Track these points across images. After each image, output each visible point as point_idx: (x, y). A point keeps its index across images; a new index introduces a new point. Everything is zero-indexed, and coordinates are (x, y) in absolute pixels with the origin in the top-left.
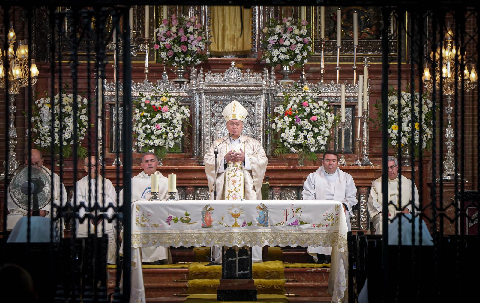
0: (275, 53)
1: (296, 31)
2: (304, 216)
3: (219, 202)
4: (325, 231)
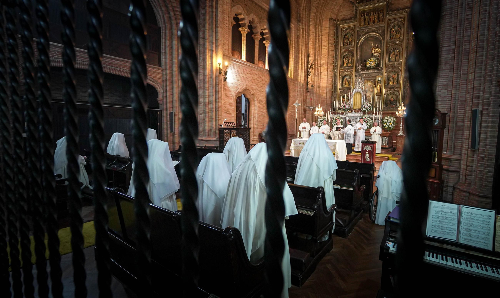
0: (364, 108)
1: (368, 104)
3: (298, 139)
4: (333, 148)
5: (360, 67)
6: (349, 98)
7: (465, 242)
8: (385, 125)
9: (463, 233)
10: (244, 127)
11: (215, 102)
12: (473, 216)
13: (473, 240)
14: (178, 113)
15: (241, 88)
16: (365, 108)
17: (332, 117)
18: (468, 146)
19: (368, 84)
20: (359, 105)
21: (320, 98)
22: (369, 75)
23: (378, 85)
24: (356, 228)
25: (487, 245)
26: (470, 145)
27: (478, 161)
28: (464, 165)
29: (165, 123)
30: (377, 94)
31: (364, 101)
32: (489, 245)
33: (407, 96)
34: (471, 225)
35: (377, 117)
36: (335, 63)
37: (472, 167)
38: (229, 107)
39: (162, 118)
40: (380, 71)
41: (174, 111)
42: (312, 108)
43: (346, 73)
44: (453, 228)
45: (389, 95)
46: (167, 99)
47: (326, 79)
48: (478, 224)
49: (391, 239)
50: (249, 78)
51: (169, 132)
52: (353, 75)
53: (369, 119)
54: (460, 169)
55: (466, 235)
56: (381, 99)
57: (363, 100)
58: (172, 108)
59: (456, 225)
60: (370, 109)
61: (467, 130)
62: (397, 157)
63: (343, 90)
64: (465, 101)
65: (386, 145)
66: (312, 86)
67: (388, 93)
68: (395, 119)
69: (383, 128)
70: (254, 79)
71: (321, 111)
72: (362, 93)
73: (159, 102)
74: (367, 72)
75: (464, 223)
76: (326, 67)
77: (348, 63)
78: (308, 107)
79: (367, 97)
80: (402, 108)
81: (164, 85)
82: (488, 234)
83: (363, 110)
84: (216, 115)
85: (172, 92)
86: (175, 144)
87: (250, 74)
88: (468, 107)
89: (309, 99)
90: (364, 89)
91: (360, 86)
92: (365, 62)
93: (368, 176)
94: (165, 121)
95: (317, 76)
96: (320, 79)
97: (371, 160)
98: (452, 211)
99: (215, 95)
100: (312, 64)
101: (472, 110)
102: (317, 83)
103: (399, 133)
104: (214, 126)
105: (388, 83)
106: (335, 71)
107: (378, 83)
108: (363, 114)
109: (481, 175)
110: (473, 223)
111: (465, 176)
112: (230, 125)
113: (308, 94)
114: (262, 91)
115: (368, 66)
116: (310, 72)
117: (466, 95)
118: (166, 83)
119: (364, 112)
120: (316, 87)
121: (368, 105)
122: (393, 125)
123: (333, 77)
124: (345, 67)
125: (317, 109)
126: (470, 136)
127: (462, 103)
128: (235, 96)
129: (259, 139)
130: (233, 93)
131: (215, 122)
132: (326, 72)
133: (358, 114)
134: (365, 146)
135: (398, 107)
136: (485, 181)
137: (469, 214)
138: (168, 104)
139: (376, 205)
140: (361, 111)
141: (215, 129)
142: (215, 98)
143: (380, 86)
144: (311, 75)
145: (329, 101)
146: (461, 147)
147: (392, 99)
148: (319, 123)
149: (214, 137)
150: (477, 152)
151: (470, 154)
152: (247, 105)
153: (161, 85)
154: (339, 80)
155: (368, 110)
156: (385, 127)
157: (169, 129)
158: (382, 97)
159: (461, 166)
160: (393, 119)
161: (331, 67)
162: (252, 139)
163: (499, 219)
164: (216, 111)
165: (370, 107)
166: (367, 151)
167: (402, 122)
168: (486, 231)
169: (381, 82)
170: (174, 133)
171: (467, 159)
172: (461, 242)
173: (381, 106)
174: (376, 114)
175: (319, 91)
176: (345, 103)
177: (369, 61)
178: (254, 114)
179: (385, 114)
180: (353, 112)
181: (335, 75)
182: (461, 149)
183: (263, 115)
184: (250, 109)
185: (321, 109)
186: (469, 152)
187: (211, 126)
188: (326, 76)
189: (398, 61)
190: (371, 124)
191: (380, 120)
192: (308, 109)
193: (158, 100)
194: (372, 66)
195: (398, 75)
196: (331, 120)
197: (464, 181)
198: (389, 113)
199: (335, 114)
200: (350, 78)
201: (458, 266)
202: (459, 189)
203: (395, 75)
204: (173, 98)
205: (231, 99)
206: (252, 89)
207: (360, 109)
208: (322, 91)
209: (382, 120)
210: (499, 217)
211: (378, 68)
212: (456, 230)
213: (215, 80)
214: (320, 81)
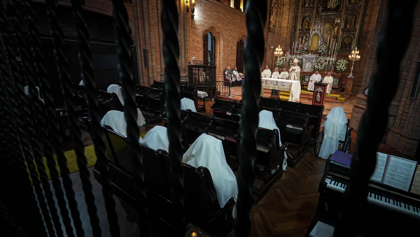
2: (285, 84)
4: (289, 88)
5: (321, 8)
6: (308, 39)
7: (388, 183)
8: (338, 67)
9: (388, 177)
10: (211, 64)
11: (184, 40)
12: (398, 165)
13: (394, 183)
14: (150, 50)
15: (207, 27)
16: (321, 50)
17: (290, 57)
18: (408, 94)
19: (327, 26)
20: (316, 47)
21: (281, 38)
22: (328, 17)
23: (335, 27)
24: (302, 160)
25: (405, 187)
26: (410, 94)
27: (414, 108)
28: (401, 111)
29: (140, 59)
30: (333, 36)
31: (321, 44)
32: (406, 187)
33: (361, 40)
34: (395, 171)
35: (331, 59)
36: (297, 3)
37: (408, 113)
38: (197, 45)
39: (137, 54)
40: (340, 14)
41: (147, 47)
42: (272, 47)
43: (307, 14)
44: (380, 172)
45: (345, 38)
46: (139, 36)
47: (288, 19)
48: (401, 171)
49: (329, 177)
50: (215, 16)
51: (144, 67)
52: (313, 16)
53: (323, 61)
54: (397, 114)
55: (390, 178)
56: (337, 42)
57: (320, 42)
58: (145, 44)
59: (383, 170)
60: (325, 51)
61: (410, 80)
62: (344, 98)
63: (303, 31)
64: (413, 52)
65: (336, 86)
66: (274, 26)
67: (344, 35)
68: (347, 62)
69: (336, 70)
70: (220, 17)
71: (280, 51)
72: (320, 35)
73: (133, 38)
74: (327, 14)
75: (390, 169)
76: (288, 7)
77: (309, 3)
78: (269, 46)
79: (325, 39)
80: (355, 52)
81: (136, 22)
82: (408, 179)
83: (319, 52)
84: (185, 53)
85: (144, 29)
86: (150, 78)
87: (216, 12)
88: (415, 59)
89: (270, 38)
90: (322, 31)
91: (319, 29)
92: (326, 2)
93: (317, 117)
94: (140, 57)
95: (279, 15)
96: (282, 18)
97: (321, 100)
98: (382, 159)
99: (184, 33)
100: (275, 3)
101: (418, 61)
102: (278, 23)
103: (349, 75)
104: (184, 63)
105: (345, 26)
106: (296, 11)
107: (336, 25)
108: (319, 56)
109: (414, 121)
110: (397, 170)
111: (401, 120)
112: (198, 63)
113: (270, 34)
114: (227, 29)
115: (328, 7)
116: (273, 12)
117: (415, 46)
118: (138, 20)
119: (320, 54)
120: (277, 26)
121: (324, 48)
122: (344, 67)
123: (294, 17)
124: (307, 7)
125: (277, 49)
126: (412, 86)
127: (410, 54)
128: (202, 34)
129: (224, 75)
130: (200, 31)
131: (185, 59)
132: (288, 12)
133: (314, 56)
134: (317, 88)
135: (352, 51)
136: (417, 126)
137: (395, 163)
138: (141, 41)
139: (320, 142)
140: (317, 53)
141: (185, 66)
142: (184, 36)
143: (337, 28)
144: (273, 14)
145: (288, 42)
146: (402, 94)
147: (347, 42)
148: (278, 62)
149: (185, 74)
150: (415, 101)
151: (408, 102)
152: (213, 43)
153: (133, 22)
154: (300, 21)
155: (324, 52)
156: (337, 69)
157: (143, 64)
158: (339, 40)
159: (398, 111)
160: (346, 62)
161: (293, 7)
162: (218, 75)
163: (419, 169)
164: (184, 49)
165: (326, 50)
166: (318, 92)
167: (353, 65)
168: (406, 177)
169: (339, 25)
170: (148, 68)
171: (405, 106)
172: (384, 183)
173: (336, 49)
174: (330, 56)
175: (280, 31)
176: (303, 44)
177: (330, 2)
178: (219, 51)
179: (339, 57)
180: (310, 54)
181: (296, 15)
182: (401, 96)
183: (228, 53)
184: (216, 46)
185: (281, 49)
186: (408, 100)
187: (181, 63)
188: (288, 16)
189: (358, 4)
190: (325, 66)
191: (333, 62)
192: (269, 48)
193: (132, 36)
194: (333, 7)
195: (356, 18)
196: (289, 60)
197: (398, 124)
198: (343, 56)
199: (293, 54)
200: (310, 19)
201: (379, 201)
202: (393, 131)
203: (353, 18)
204: (145, 34)
205: (198, 37)
206: (218, 28)
207: (317, 51)
208: (283, 31)
209: (336, 62)
210: (419, 167)
211: (338, 10)
212: (382, 174)
213: (183, 18)
214: (282, 21)
